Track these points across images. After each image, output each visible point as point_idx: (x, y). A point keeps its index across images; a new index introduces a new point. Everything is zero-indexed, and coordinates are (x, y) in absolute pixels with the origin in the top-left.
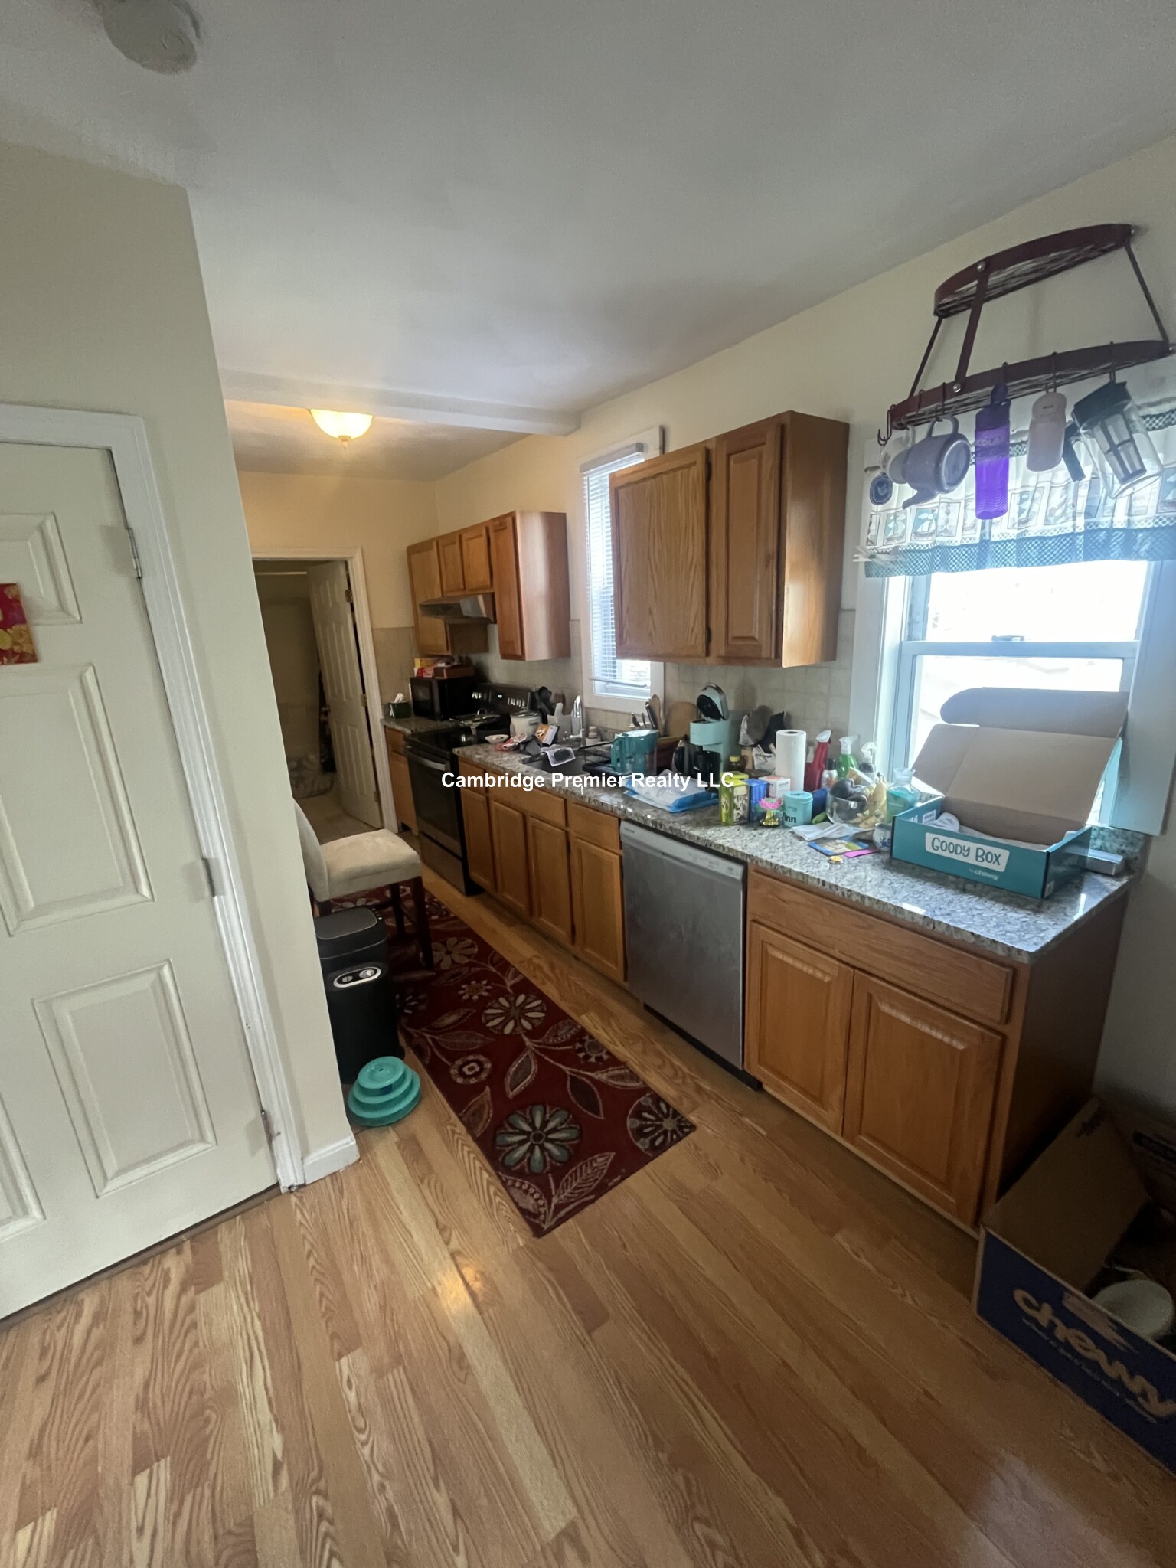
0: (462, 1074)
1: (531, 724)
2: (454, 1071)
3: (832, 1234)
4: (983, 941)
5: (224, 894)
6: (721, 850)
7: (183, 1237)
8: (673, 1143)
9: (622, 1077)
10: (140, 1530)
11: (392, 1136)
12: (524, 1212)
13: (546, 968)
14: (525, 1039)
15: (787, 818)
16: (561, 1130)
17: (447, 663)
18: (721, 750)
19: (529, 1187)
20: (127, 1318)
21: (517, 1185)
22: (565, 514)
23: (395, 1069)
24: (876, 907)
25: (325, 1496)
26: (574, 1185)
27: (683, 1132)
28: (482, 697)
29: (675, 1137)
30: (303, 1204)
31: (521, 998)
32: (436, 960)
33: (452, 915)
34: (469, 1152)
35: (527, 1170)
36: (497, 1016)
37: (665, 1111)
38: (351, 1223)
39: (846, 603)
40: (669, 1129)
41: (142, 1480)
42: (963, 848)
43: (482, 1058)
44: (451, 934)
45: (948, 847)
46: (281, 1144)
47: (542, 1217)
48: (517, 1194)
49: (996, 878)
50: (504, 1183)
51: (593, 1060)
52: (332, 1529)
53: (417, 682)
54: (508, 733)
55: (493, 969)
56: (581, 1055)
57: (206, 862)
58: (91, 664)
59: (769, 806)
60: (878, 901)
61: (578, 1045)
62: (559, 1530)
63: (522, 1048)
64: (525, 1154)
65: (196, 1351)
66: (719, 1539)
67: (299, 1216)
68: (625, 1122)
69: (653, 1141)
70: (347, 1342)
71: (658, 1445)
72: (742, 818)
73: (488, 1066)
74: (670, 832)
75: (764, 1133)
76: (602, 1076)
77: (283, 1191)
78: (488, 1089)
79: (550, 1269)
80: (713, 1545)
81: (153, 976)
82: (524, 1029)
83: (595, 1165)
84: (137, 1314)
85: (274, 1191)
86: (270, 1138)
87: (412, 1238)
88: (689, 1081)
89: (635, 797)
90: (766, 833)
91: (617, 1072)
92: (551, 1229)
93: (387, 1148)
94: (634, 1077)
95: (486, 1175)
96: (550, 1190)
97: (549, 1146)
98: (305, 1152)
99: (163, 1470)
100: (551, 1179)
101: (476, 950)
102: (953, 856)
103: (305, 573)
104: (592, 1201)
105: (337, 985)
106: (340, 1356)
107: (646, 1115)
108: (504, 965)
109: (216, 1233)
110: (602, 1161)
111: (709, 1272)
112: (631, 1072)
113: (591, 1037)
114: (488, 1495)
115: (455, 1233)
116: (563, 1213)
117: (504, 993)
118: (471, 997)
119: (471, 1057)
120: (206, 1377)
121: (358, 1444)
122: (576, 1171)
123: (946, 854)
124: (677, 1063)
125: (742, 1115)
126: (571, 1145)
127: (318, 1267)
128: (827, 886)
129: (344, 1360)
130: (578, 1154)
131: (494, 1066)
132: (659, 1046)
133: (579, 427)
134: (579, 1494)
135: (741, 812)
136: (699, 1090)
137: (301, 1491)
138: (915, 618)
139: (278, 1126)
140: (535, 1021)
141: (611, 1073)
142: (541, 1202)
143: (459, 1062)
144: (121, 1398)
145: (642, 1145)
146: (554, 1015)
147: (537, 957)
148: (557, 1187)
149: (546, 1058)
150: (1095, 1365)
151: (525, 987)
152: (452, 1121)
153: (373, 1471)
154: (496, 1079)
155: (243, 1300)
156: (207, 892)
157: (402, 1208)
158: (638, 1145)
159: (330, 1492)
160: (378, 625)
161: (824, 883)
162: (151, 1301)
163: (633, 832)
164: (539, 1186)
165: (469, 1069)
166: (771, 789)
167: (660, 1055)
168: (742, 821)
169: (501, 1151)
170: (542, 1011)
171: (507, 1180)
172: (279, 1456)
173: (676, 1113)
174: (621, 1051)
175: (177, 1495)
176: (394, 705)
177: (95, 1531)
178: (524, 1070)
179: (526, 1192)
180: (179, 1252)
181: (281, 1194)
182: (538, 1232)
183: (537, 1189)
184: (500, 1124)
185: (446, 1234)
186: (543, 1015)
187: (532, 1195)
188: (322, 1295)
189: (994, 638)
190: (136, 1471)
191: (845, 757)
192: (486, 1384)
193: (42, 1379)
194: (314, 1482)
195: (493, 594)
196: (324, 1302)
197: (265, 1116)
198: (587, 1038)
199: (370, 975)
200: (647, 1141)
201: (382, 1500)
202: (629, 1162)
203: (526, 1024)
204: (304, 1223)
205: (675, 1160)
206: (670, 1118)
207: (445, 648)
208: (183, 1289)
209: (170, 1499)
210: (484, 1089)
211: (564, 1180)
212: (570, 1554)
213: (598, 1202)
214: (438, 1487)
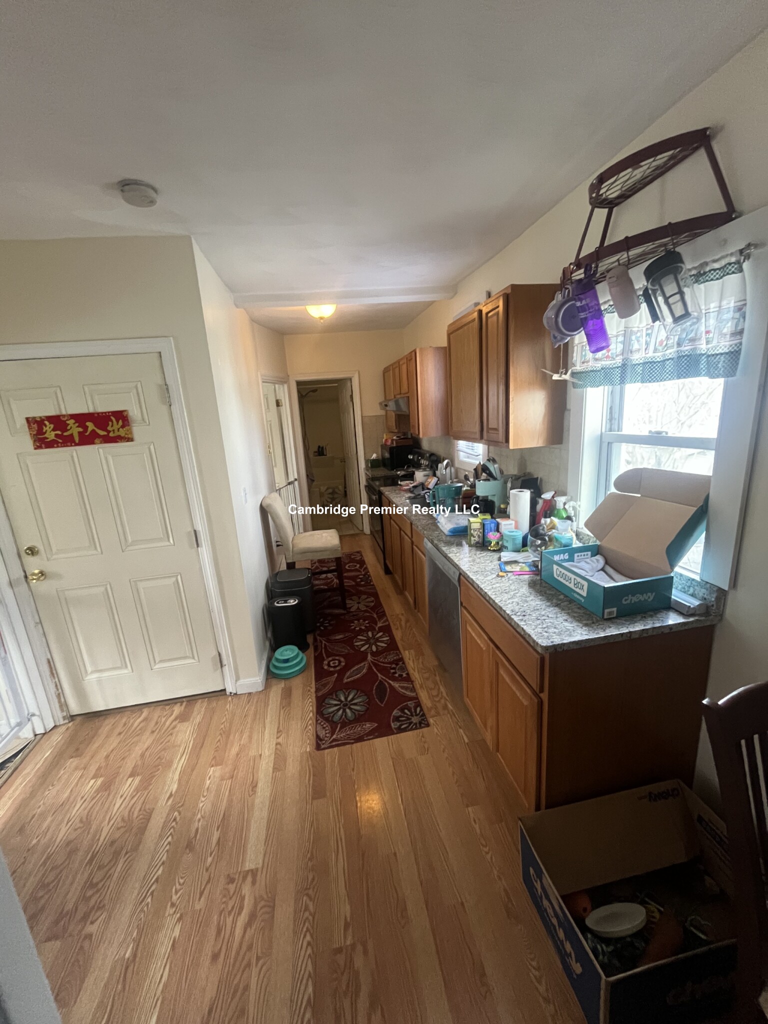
0: (329, 665)
2: (326, 662)
5: (202, 547)
7: (184, 699)
8: (412, 729)
9: (406, 688)
10: (122, 796)
11: (282, 684)
12: (318, 737)
13: (403, 623)
14: (369, 655)
16: (358, 705)
17: (397, 437)
18: (495, 499)
19: (327, 726)
20: (153, 723)
21: (322, 724)
23: (293, 651)
25: (180, 813)
26: (348, 733)
27: (421, 726)
28: (413, 458)
29: (414, 726)
30: (232, 701)
31: (381, 634)
32: (348, 606)
33: (372, 583)
34: (310, 702)
35: (330, 719)
36: (362, 640)
37: (418, 712)
38: (245, 716)
40: (414, 722)
41: (130, 780)
42: (569, 577)
43: (342, 659)
44: (365, 593)
45: (562, 575)
46: (227, 671)
47: (324, 742)
48: (319, 727)
50: (317, 721)
51: (397, 675)
52: (175, 826)
53: (384, 447)
55: (375, 616)
56: (392, 671)
57: (195, 531)
58: (152, 442)
59: (493, 537)
61: (394, 666)
62: (251, 868)
63: (365, 659)
64: (334, 711)
65: (167, 744)
66: (311, 908)
67: (228, 706)
68: (393, 711)
69: (401, 725)
70: (217, 762)
71: (310, 859)
72: (478, 543)
73: (343, 664)
75: (466, 741)
76: (396, 685)
77: (228, 693)
78: (336, 675)
79: (313, 766)
80: (306, 909)
81: (174, 579)
82: (372, 650)
83: (364, 727)
84: (157, 723)
85: (223, 693)
86: (222, 666)
88: (443, 701)
91: (405, 685)
92: (324, 749)
93: (277, 689)
94: (413, 689)
95: (311, 714)
96: (335, 731)
97: (348, 710)
98: (238, 679)
99: (138, 779)
100: (339, 726)
101: (373, 604)
104: (353, 743)
106: (212, 766)
107: (406, 711)
108: (382, 615)
109: (196, 703)
110: (368, 726)
112: (413, 687)
113: (404, 663)
115: (283, 735)
116: (334, 743)
117: (373, 629)
118: (355, 627)
119: (337, 658)
120: (166, 754)
121: (200, 801)
122: (353, 727)
124: (442, 689)
125: (460, 728)
126: (359, 714)
127: (224, 729)
129: (212, 768)
130: (359, 719)
131: (345, 665)
132: (438, 678)
135: (477, 539)
136: (445, 707)
137: (173, 808)
139: (225, 662)
140: (379, 648)
141: (402, 685)
142: (328, 735)
143: (330, 659)
144: (138, 750)
145: (394, 725)
146: (393, 646)
147: (402, 614)
148: (339, 731)
149: (373, 668)
151: (387, 630)
152: (311, 686)
153: (199, 814)
154: (342, 673)
155: (192, 731)
156: (196, 546)
157: (268, 715)
158: (392, 724)
159: (182, 813)
160: (365, 414)
161: (479, 587)
162: (163, 719)
164: (332, 728)
165: (333, 663)
166: (500, 527)
167: (436, 683)
168: (478, 545)
169: (324, 706)
170: (385, 643)
171: (319, 720)
172: (173, 793)
173: (424, 715)
174: (416, 675)
175: (137, 790)
176: (371, 460)
177: (110, 790)
178: (359, 671)
179: (324, 728)
180: (181, 705)
181: (226, 694)
182: (318, 747)
183: (330, 729)
184: (332, 693)
185: (279, 735)
186: (386, 645)
187: (326, 730)
188: (219, 740)
189: (650, 432)
190: (130, 776)
191: (559, 510)
192: (258, 801)
193: (120, 734)
194: (179, 807)
195: (408, 397)
196: (219, 743)
197: (220, 655)
198: (401, 663)
199: (292, 602)
200: (398, 724)
201: (197, 823)
202: (383, 730)
203: (374, 648)
204: (228, 710)
205: (407, 740)
206: (418, 717)
207: (395, 428)
208: (175, 719)
209: (135, 791)
210: (334, 674)
211: (345, 729)
212: (249, 879)
213: (355, 745)
214: (218, 830)
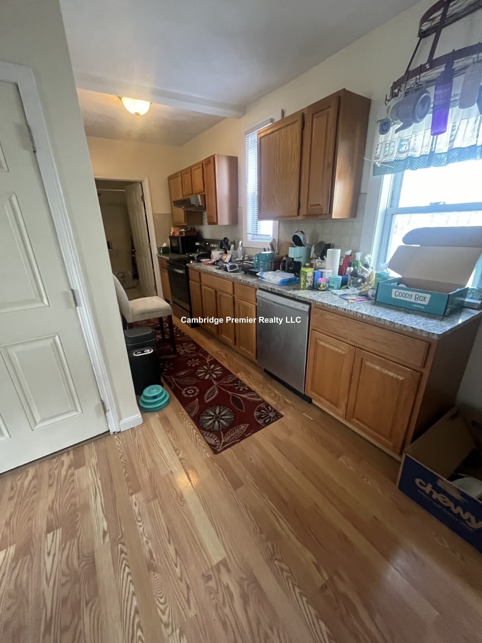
0: (187, 393)
1: (220, 254)
2: (183, 392)
3: (338, 458)
4: (417, 330)
5: (81, 306)
6: (300, 299)
7: (70, 449)
8: (273, 422)
9: (253, 397)
10: (49, 554)
11: (157, 415)
12: (210, 445)
13: (224, 356)
14: (214, 381)
15: (330, 287)
16: (226, 415)
17: (185, 230)
18: (302, 260)
19: (213, 436)
20: (46, 477)
21: (208, 435)
22: (236, 158)
23: (158, 389)
24: (368, 318)
25: (123, 544)
26: (232, 435)
27: (278, 418)
28: (200, 244)
29: (274, 419)
30: (119, 439)
31: (213, 366)
32: (178, 351)
33: (185, 335)
34: (188, 422)
35: (212, 429)
36: (202, 372)
37: (270, 409)
38: (138, 447)
39: (363, 190)
40: (272, 416)
41: (50, 536)
42: (409, 295)
43: (195, 388)
44: (184, 342)
45: (402, 295)
46: (110, 414)
47: (218, 447)
48: (207, 438)
49: (423, 308)
50: (202, 434)
51: (241, 390)
52: (126, 557)
53: (172, 238)
54: (210, 258)
55: (201, 355)
56: (237, 388)
57: (72, 291)
58: (14, 193)
59: (322, 282)
60: (369, 316)
61: (235, 384)
62: (219, 561)
63: (212, 384)
64: (212, 423)
65: (73, 491)
66: (285, 567)
67: (117, 443)
68: (254, 413)
69: (265, 421)
70: (136, 490)
71: (261, 532)
72: (310, 286)
73: (198, 390)
74: (278, 292)
75: (312, 419)
76: (245, 396)
77: (111, 433)
78: (197, 399)
79: (220, 466)
80: (282, 570)
81: (51, 340)
82: (213, 377)
83: (240, 428)
84: (50, 477)
85: (107, 434)
86: (105, 412)
87: (163, 452)
88: (281, 399)
89: (263, 280)
90: (320, 292)
91: (251, 395)
92: (220, 452)
93: (154, 420)
94: (258, 396)
95: (195, 431)
96: (221, 437)
97: (221, 421)
98: (120, 419)
99: (59, 532)
100: (222, 433)
101: (195, 348)
102: (404, 299)
103: (124, 191)
104: (239, 442)
105: (134, 354)
106: (132, 494)
107: (262, 411)
108: (206, 354)
109: (84, 448)
110: (243, 427)
111: (286, 470)
112: (257, 394)
113: (241, 381)
114: (190, 547)
115: (181, 452)
116: (226, 446)
117: (206, 364)
118: (192, 365)
119: (190, 387)
120: (77, 500)
121: (138, 527)
122: (232, 431)
123: (401, 298)
124: (276, 392)
125: (303, 412)
126: (231, 421)
127: (124, 462)
128: (346, 311)
129: (133, 496)
130: (233, 425)
131: (200, 392)
132: (270, 386)
133: (245, 114)
134: (228, 550)
135: (310, 284)
136: (285, 402)
137: (114, 543)
138: (394, 196)
139: (108, 407)
140: (218, 375)
141: (248, 395)
142: (217, 441)
143: (186, 389)
144: (43, 507)
145: (260, 422)
146: (226, 372)
147: (220, 351)
148: (224, 436)
149: (222, 388)
150: (448, 508)
151: (215, 362)
152: (182, 411)
153: (144, 537)
154: (201, 396)
155: (93, 472)
156: (74, 305)
157: (160, 442)
158: (259, 422)
159: (126, 543)
160: (155, 212)
161: (345, 310)
162: (56, 472)
163: (262, 294)
165: (190, 392)
166: (324, 274)
167: (269, 389)
168: (310, 288)
169: (202, 422)
170: (220, 371)
171: (204, 433)
172: (106, 529)
173: (275, 411)
174: (253, 387)
175: (64, 541)
176: (162, 248)
177: (31, 553)
178: (213, 392)
179: (211, 437)
180: (68, 454)
181: (110, 435)
182: (215, 452)
183: (216, 436)
184: (201, 412)
185: (178, 451)
186: (221, 372)
187: (214, 439)
188: (126, 472)
189: (431, 203)
190: (48, 531)
191: (357, 261)
192: (191, 507)
193: (11, 499)
194: (119, 539)
195: (205, 195)
196: (127, 475)
197: (103, 403)
198: (239, 381)
199: (148, 352)
200: (263, 420)
201: (147, 547)
202: (255, 427)
203: (214, 376)
204: (120, 446)
205: (274, 428)
206: (273, 412)
207: (184, 222)
208: (70, 467)
209: (61, 544)
210: (196, 399)
211: (227, 434)
212: (223, 570)
213: (241, 443)
214: (170, 543)
